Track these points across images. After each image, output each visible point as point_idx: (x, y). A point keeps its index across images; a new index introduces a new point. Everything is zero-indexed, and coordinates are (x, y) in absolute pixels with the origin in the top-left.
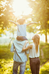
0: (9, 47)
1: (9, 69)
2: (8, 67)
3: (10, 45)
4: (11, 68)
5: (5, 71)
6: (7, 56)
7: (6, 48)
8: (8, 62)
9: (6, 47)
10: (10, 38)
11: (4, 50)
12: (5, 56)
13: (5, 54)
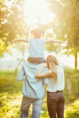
0: (15, 73)
1: (15, 108)
2: (13, 106)
3: (17, 70)
4: (18, 107)
5: (8, 111)
6: (12, 88)
7: (10, 76)
8: (13, 97)
9: (11, 74)
10: (18, 59)
11: (7, 79)
12: (10, 88)
13: (9, 86)
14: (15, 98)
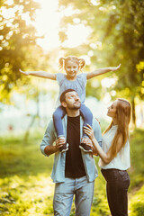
2: (33, 200)
3: (27, 134)
10: (28, 115)
13: (17, 163)
14: (34, 186)
